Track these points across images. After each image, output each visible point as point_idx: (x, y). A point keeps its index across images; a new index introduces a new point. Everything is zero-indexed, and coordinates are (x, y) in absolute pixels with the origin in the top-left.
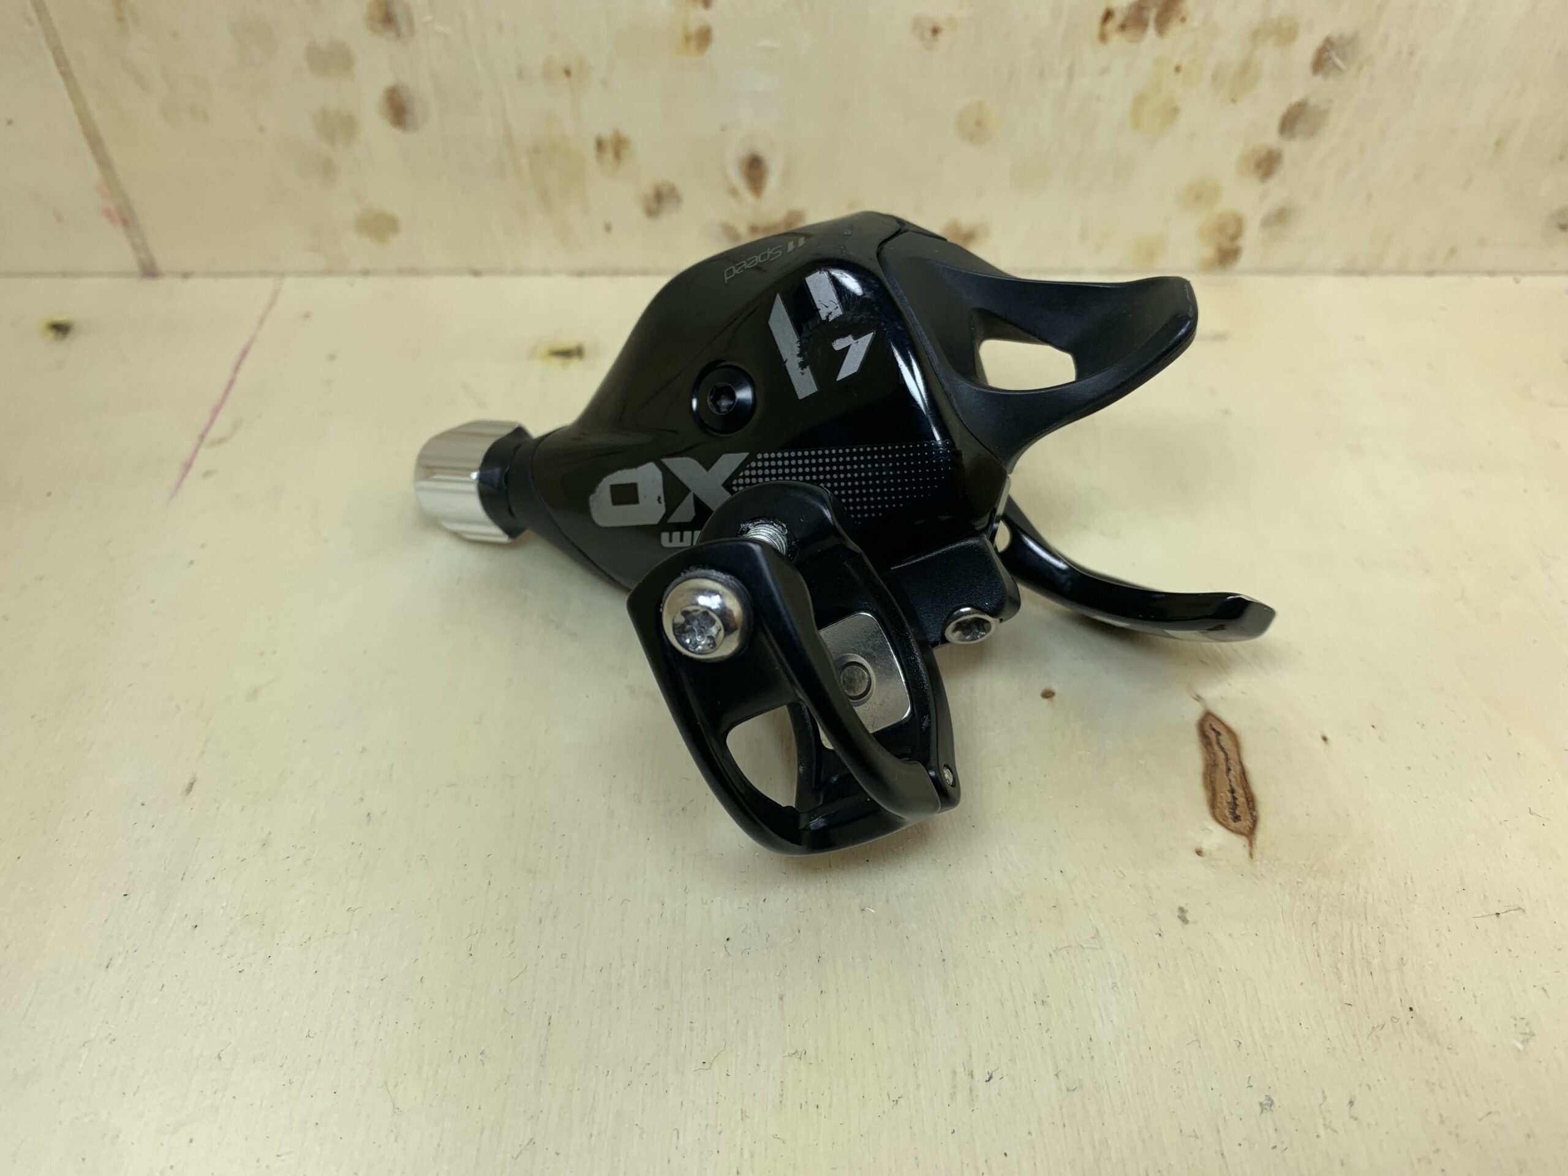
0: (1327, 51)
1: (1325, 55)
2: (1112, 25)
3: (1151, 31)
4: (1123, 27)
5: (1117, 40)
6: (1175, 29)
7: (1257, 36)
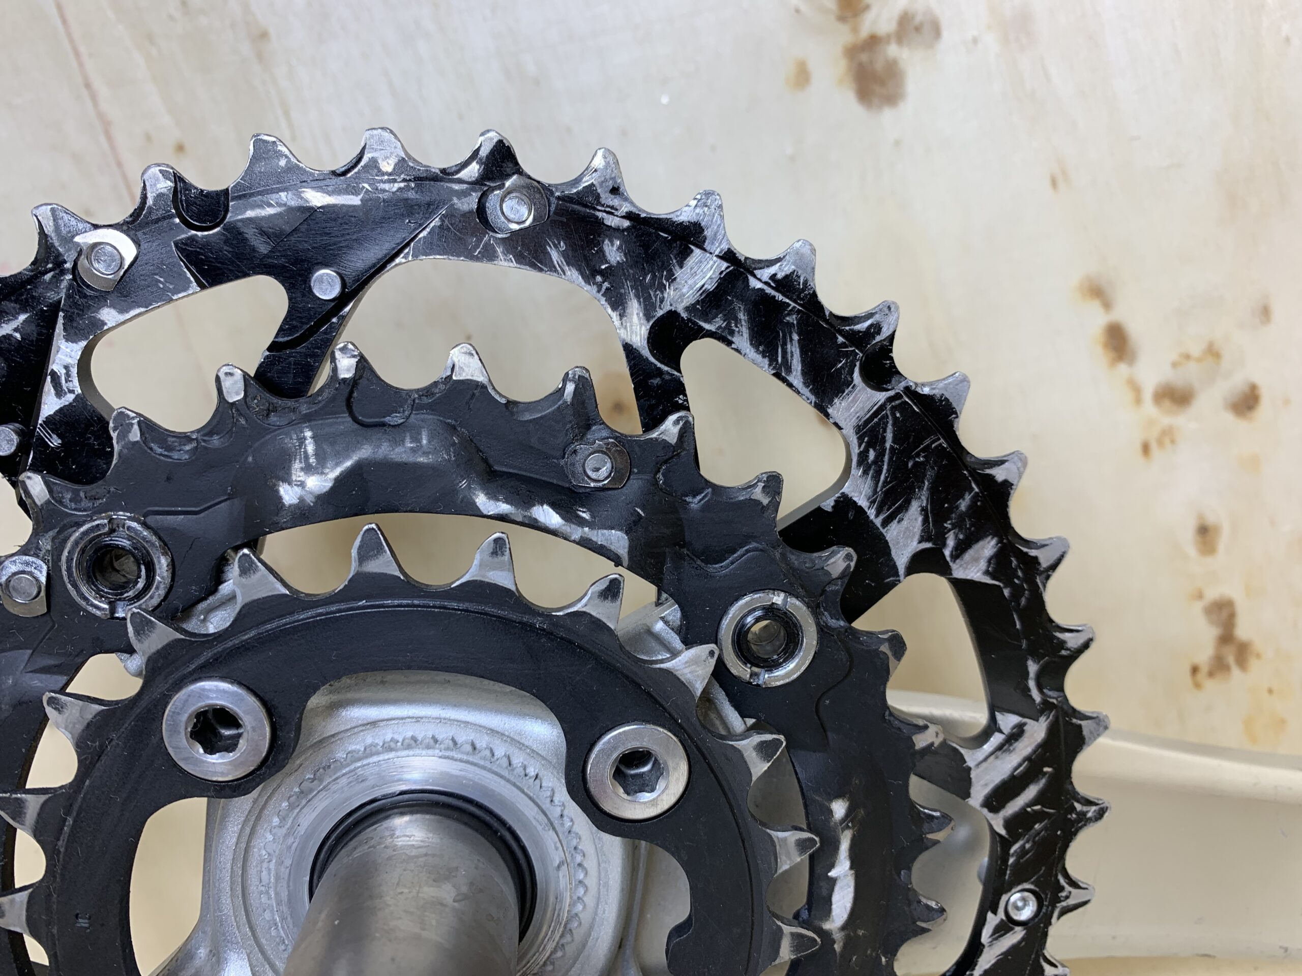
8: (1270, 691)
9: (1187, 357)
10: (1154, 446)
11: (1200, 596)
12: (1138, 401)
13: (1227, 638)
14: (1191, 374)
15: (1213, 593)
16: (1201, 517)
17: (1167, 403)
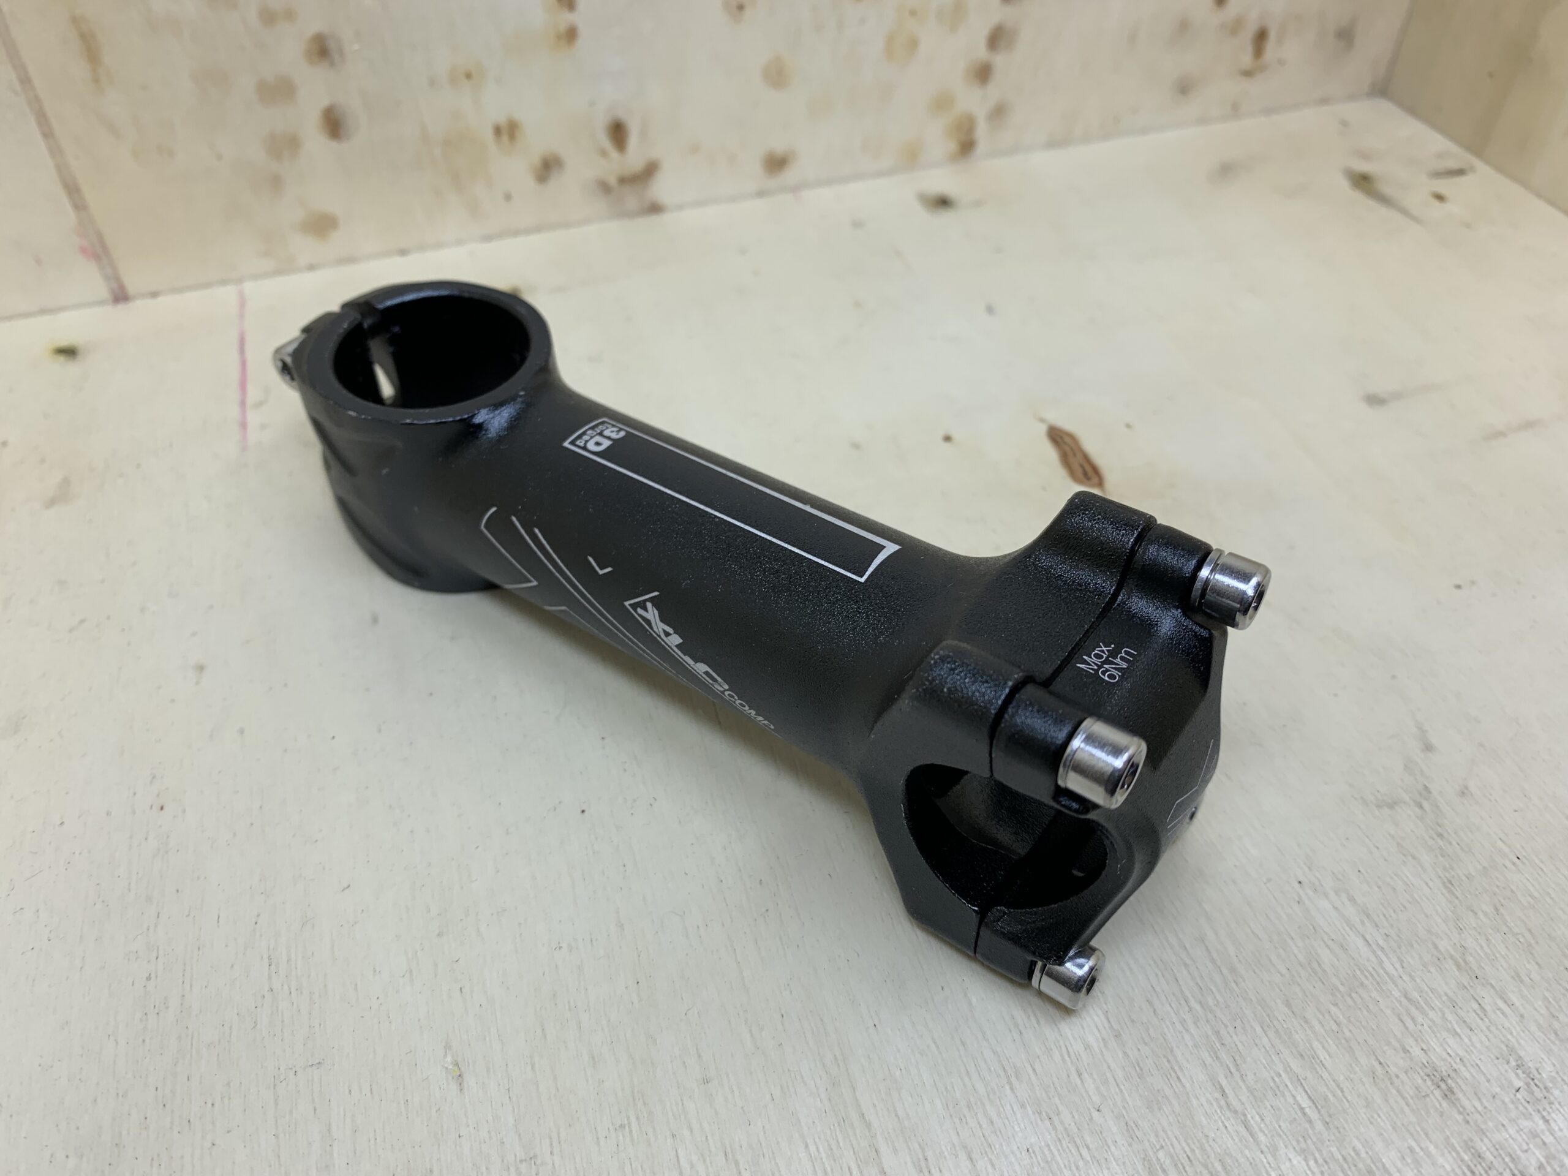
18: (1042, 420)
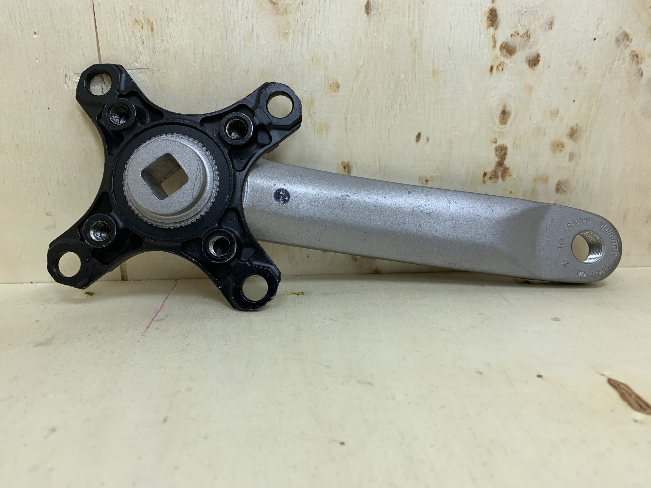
0: (560, 185)
1: (559, 187)
2: (487, 177)
3: (500, 179)
4: (490, 178)
5: (489, 182)
6: (508, 178)
7: (535, 180)
8: (511, 192)
9: (518, 34)
10: (495, 68)
11: (495, 142)
12: (494, 47)
13: (500, 164)
14: (517, 41)
15: (500, 142)
16: (505, 106)
17: (504, 51)
18: (602, 375)
